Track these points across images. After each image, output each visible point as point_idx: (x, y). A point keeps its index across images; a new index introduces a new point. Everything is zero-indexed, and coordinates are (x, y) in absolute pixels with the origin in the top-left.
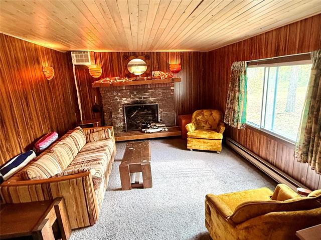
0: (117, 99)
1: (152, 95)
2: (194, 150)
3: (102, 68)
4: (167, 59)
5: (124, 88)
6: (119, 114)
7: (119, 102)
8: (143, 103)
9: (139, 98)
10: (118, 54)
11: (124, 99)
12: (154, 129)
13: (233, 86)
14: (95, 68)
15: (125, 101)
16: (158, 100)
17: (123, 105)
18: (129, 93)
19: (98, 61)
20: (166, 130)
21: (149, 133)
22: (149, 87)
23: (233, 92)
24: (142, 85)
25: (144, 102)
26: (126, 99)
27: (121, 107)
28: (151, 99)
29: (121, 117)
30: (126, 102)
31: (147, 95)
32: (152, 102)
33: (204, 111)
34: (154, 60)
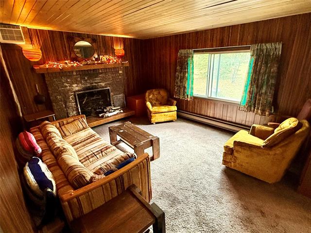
0: (66, 86)
1: (103, 80)
2: (156, 123)
3: (41, 49)
4: (112, 44)
5: (75, 73)
6: (70, 103)
7: (69, 90)
8: (95, 89)
9: (91, 84)
10: (61, 33)
11: (75, 85)
12: (112, 112)
13: (181, 69)
14: (31, 49)
15: (76, 87)
16: (109, 84)
17: (75, 92)
18: (79, 79)
19: (34, 40)
20: (122, 111)
21: (108, 117)
22: (100, 71)
23: (182, 73)
24: (94, 70)
25: (95, 87)
26: (76, 85)
27: (72, 95)
28: (103, 84)
29: (73, 105)
30: (77, 89)
31: (98, 80)
32: (103, 87)
33: (154, 90)
34: (100, 44)
